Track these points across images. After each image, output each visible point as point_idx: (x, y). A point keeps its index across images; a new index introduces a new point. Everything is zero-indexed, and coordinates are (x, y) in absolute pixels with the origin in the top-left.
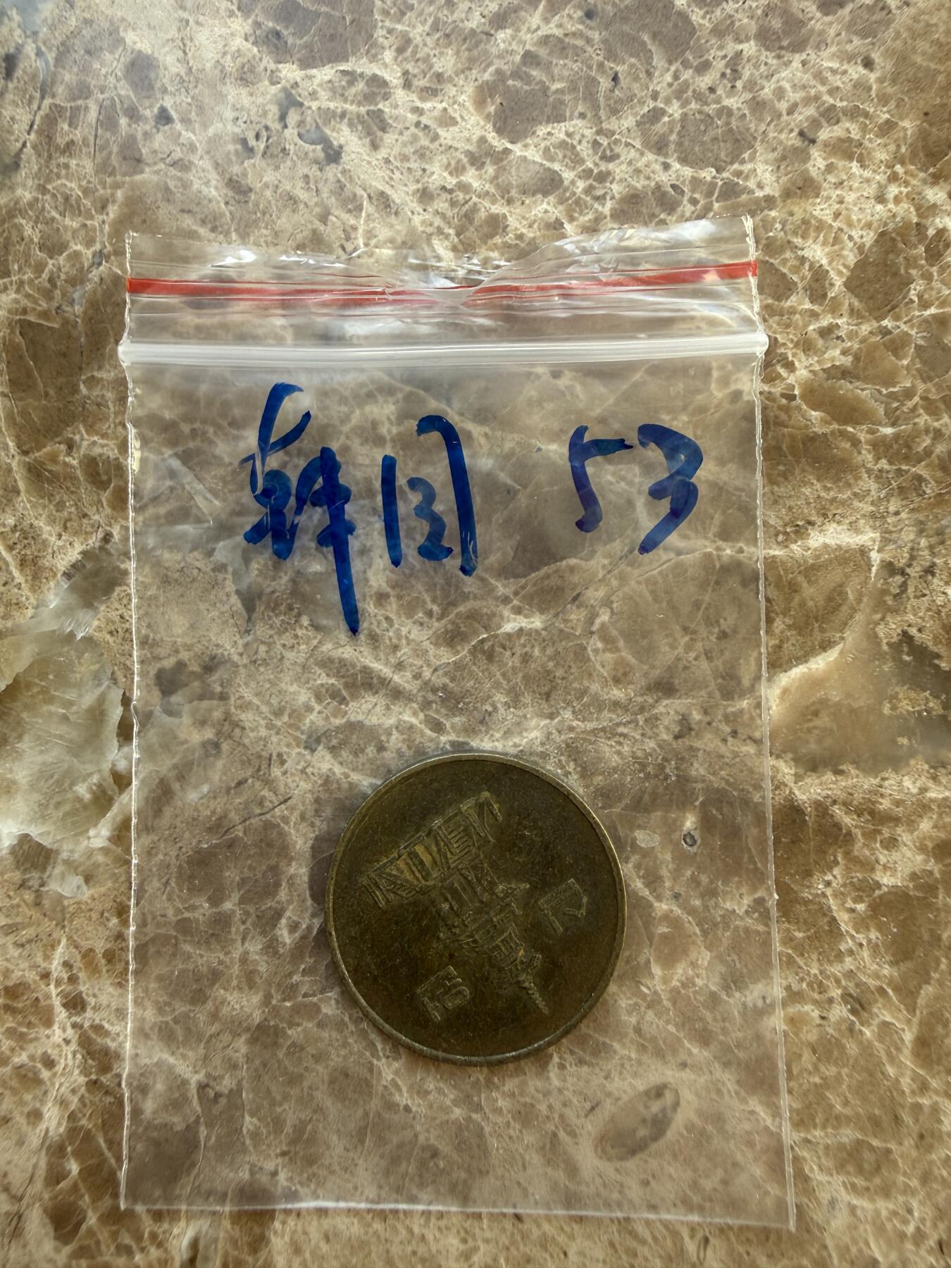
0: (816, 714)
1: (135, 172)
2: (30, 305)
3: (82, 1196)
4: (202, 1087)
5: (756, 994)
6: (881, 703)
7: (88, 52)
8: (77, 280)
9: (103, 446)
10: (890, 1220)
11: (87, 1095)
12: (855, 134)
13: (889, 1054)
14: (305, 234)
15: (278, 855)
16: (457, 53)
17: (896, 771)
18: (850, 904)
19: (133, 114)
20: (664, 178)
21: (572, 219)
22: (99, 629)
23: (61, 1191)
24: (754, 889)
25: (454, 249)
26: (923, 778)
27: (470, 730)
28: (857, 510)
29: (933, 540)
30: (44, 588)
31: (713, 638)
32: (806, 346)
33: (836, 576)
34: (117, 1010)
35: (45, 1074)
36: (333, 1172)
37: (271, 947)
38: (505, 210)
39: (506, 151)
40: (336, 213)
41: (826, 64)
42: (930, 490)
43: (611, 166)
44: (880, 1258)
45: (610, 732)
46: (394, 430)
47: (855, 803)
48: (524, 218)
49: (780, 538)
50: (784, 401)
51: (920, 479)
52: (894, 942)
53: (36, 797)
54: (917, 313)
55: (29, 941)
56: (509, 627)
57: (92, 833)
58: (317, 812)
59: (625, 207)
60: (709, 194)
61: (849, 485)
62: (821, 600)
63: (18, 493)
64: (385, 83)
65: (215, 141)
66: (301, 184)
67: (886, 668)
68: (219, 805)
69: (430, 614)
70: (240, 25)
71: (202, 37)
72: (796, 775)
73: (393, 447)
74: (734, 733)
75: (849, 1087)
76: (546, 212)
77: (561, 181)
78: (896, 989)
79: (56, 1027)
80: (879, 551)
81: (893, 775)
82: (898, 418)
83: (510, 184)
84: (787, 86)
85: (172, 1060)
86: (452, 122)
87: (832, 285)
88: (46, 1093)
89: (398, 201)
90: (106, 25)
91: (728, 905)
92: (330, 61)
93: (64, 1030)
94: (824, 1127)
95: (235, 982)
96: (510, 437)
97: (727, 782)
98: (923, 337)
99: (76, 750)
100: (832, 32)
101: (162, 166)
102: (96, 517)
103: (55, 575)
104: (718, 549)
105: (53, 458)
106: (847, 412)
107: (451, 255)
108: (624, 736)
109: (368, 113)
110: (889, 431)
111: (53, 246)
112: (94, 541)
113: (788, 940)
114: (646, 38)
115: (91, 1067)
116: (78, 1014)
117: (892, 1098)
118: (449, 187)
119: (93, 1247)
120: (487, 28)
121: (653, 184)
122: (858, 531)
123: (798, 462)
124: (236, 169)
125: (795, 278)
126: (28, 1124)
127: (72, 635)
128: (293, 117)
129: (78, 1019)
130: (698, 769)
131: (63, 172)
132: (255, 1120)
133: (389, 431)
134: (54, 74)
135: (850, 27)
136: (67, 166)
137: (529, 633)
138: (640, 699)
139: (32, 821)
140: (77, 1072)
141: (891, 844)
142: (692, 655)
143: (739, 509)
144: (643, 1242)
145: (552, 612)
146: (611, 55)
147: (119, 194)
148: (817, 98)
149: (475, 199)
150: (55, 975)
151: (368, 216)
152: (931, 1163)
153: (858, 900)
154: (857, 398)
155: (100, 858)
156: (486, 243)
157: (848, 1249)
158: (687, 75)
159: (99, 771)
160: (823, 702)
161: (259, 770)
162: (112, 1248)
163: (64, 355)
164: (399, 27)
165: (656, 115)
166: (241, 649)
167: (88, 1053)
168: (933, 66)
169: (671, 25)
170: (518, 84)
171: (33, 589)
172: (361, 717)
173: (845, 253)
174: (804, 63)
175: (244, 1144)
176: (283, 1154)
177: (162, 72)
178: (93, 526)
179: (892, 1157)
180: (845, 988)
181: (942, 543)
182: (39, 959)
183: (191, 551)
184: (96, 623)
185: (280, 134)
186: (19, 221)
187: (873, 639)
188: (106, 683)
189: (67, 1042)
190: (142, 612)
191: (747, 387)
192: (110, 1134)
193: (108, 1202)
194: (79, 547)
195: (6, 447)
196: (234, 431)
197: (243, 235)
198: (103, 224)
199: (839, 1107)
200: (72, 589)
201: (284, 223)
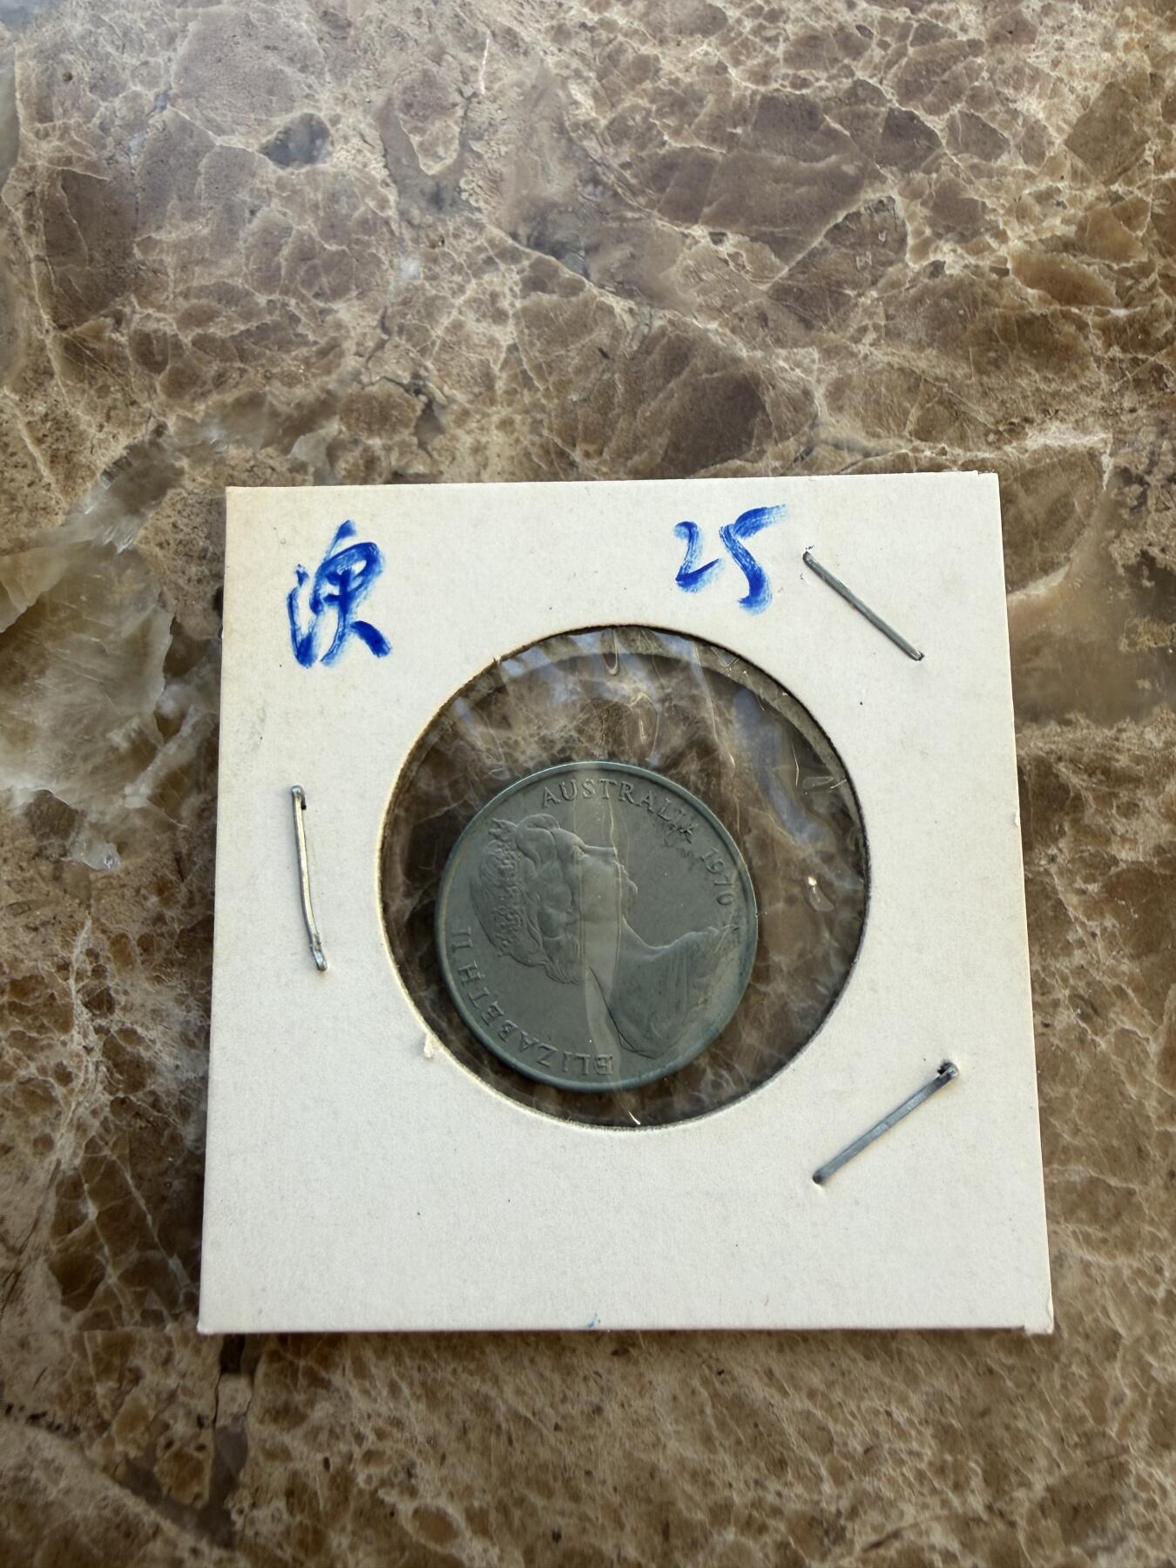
0: (1036, 651)
1: (210, 4)
2: (75, 154)
3: (101, 1247)
6: (1116, 639)
8: (136, 124)
9: (158, 320)
10: (1134, 1281)
11: (111, 1117)
13: (1130, 1072)
14: (416, 75)
17: (1136, 719)
18: (1079, 884)
20: (848, 18)
21: (737, 63)
22: (146, 540)
23: (73, 1243)
25: (595, 96)
26: (1170, 730)
28: (1084, 406)
30: (79, 490)
32: (1020, 213)
33: (1059, 483)
34: (154, 1011)
35: (59, 1091)
38: (656, 51)
40: (453, 52)
42: (1172, 383)
44: (1122, 1331)
46: (518, 304)
47: (1085, 759)
48: (679, 60)
49: (991, 437)
50: (994, 276)
51: (1160, 370)
52: (1135, 930)
53: (59, 745)
54: (1153, 177)
55: (44, 924)
57: (128, 790)
59: (802, 51)
60: (902, 37)
61: (1074, 377)
62: (1042, 516)
63: (52, 375)
66: (410, 18)
67: (1122, 596)
73: (517, 324)
75: (1080, 1111)
76: (707, 54)
77: (725, 19)
78: (1138, 989)
79: (74, 1032)
80: (1111, 455)
81: (1132, 726)
82: (1132, 298)
83: (663, 22)
87: (1051, 143)
88: (58, 1115)
89: (527, 39)
93: (85, 1036)
96: (660, 313)
98: (1162, 205)
99: (111, 687)
102: (148, 405)
103: (93, 474)
104: (916, 449)
105: (97, 334)
106: (1070, 291)
107: (591, 102)
110: (1121, 313)
111: (105, 85)
112: (143, 434)
115: (119, 1082)
116: (103, 1016)
117: (1135, 1127)
118: (590, 24)
119: (112, 1314)
121: (835, 25)
122: (1086, 431)
123: (1012, 348)
124: (334, 2)
125: (1006, 134)
126: (35, 1154)
127: (111, 548)
129: (103, 1022)
133: (512, 305)
139: (54, 775)
140: (100, 1087)
141: (1130, 810)
143: (941, 402)
147: (191, 27)
149: (621, 38)
150: (76, 966)
151: (491, 55)
153: (1090, 879)
154: (1083, 275)
155: (138, 822)
156: (633, 88)
157: (1081, 1319)
159: (140, 715)
160: (1045, 637)
162: (137, 1316)
163: (116, 213)
167: (116, 1065)
171: (65, 492)
173: (1067, 106)
178: (142, 415)
179: (1134, 1200)
180: (1074, 988)
182: (57, 946)
183: (265, 445)
184: (142, 533)
186: (67, 57)
187: (1106, 560)
188: (152, 606)
189: (88, 1050)
190: (199, 520)
191: (949, 259)
192: (139, 1168)
193: (133, 1255)
194: (124, 441)
195: (39, 321)
196: (321, 304)
197: (340, 77)
198: (169, 62)
199: (1067, 1137)
200: (115, 491)
201: (390, 62)
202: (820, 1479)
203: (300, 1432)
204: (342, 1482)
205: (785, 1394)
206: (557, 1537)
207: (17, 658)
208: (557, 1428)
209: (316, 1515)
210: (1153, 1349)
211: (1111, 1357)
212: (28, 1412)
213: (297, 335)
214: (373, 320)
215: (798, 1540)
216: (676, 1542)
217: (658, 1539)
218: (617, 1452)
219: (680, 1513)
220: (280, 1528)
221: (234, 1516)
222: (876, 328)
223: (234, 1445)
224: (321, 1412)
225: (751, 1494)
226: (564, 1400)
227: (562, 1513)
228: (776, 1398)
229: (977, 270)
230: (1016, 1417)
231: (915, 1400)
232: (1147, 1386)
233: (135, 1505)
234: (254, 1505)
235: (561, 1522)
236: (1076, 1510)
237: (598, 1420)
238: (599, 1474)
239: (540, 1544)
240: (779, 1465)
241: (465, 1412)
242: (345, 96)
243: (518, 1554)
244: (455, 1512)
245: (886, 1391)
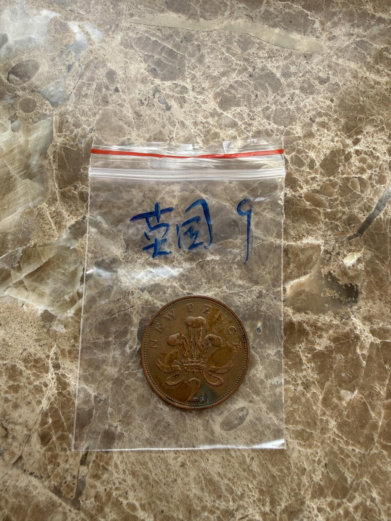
0: (301, 294)
1: (106, 105)
2: (68, 142)
3: (52, 430)
4: (96, 397)
5: (275, 380)
6: (320, 293)
7: (95, 67)
8: (84, 136)
9: (86, 189)
10: (311, 456)
11: (57, 397)
12: (326, 121)
13: (314, 403)
14: (158, 131)
15: (128, 324)
16: (210, 82)
17: (324, 314)
18: (306, 354)
19: (107, 88)
20: (269, 127)
21: (240, 136)
22: (78, 246)
23: (45, 428)
24: (277, 347)
25: (203, 141)
26: (332, 317)
27: (194, 289)
28: (318, 233)
29: (340, 245)
30: (62, 231)
31: (271, 268)
32: (307, 182)
33: (310, 252)
34: (70, 370)
35: (44, 389)
36: (135, 428)
37: (123, 354)
38: (219, 131)
39: (222, 114)
40: (168, 126)
41: (320, 99)
42: (340, 229)
43: (253, 122)
44: (307, 468)
45: (237, 294)
46: (179, 194)
47: (310, 323)
48: (225, 134)
49: (294, 239)
50: (299, 198)
51: (337, 225)
52: (319, 367)
53: (51, 298)
54: (340, 176)
55: (44, 345)
56: (208, 259)
57: (68, 311)
58: (142, 312)
59: (256, 134)
60: (282, 133)
61: (316, 225)
62: (305, 260)
63: (57, 201)
64: (187, 89)
65: (133, 99)
66: (157, 116)
67: (323, 282)
68: (112, 306)
69: (184, 252)
70: (144, 65)
71: (132, 67)
72: (293, 313)
74: (275, 298)
75: (301, 412)
76: (232, 133)
77: (238, 124)
78: (318, 382)
79: (49, 374)
80: (323, 246)
81: (323, 315)
82: (332, 207)
83: (222, 124)
84: (308, 104)
85: (87, 387)
86: (206, 103)
87: (316, 165)
88: (44, 395)
89: (187, 124)
90: (101, 60)
91: (269, 352)
92: (170, 80)
93: (52, 375)
94: (293, 424)
95: (110, 364)
97: (272, 313)
98: (342, 183)
99: (66, 284)
100: (322, 90)
101: (114, 105)
102: (82, 211)
103: (66, 228)
104: (275, 241)
105: (70, 191)
106: (317, 203)
108: (242, 296)
109: (181, 97)
110: (329, 210)
111: (77, 125)
112: (80, 218)
113: (286, 364)
114: (267, 85)
115: (60, 387)
116: (57, 370)
117: (314, 416)
118: (203, 122)
119: (54, 448)
120: (219, 76)
121: (265, 129)
122: (318, 240)
123: (301, 217)
124: (138, 109)
125: (305, 162)
126: (37, 405)
127: (69, 247)
128: (157, 95)
129: (57, 372)
130: (263, 308)
131: (83, 103)
132: (112, 409)
134: (83, 73)
135: (327, 90)
136: (84, 101)
137: (215, 261)
138: (247, 285)
139: (49, 306)
140: (55, 389)
141: (320, 337)
142: (264, 273)
144: (233, 457)
145: (223, 255)
146: (256, 89)
147: (100, 112)
148: (316, 109)
149: (211, 127)
150: (51, 356)
151: (177, 128)
152: (325, 438)
153: (309, 353)
154: (321, 200)
155: (70, 320)
157: (297, 464)
158: (278, 97)
159: (73, 292)
160: (303, 291)
161: (125, 296)
162: (60, 449)
163: (77, 159)
164: (193, 72)
165: (268, 108)
166: (123, 257)
167: (59, 383)
168: (351, 104)
169: (274, 82)
170: (227, 94)
171: (58, 232)
172: (159, 282)
173: (321, 156)
174: (313, 98)
175: (107, 417)
176: (120, 421)
177: (117, 76)
178: (80, 214)
179: (313, 435)
180: (303, 381)
181: (343, 246)
182: (46, 351)
184: (77, 244)
185: (153, 100)
186: (67, 116)
187: (320, 272)
188: (78, 264)
189: (53, 379)
190: (92, 242)
191: (288, 193)
192: (63, 410)
193: (60, 433)
194: (75, 220)
195: (55, 186)
196: (129, 189)
197: (138, 129)
198: (94, 120)
199: (298, 418)
200: (71, 233)
201: (151, 127)
202: (229, 501)
203: (99, 481)
204: (109, 495)
205: (223, 479)
206: (162, 512)
207: (42, 274)
208: (165, 484)
209: (102, 503)
210: (314, 473)
211: (303, 474)
212: (30, 472)
213: (122, 197)
214: (141, 194)
215: (222, 516)
216: (192, 515)
217: (188, 514)
218: (179, 491)
219: (194, 508)
220: (92, 506)
221: (81, 502)
222: (268, 208)
223: (82, 483)
224: (105, 476)
225: (212, 504)
226: (167, 477)
227: (164, 506)
228: (220, 480)
229: (295, 196)
230: (279, 488)
231: (255, 482)
232: (312, 482)
233: (55, 498)
234: (86, 499)
235: (164, 508)
236: (292, 512)
237: (175, 483)
238: (174, 497)
239: (158, 514)
240: (219, 497)
241: (142, 479)
242: (139, 135)
243: (152, 516)
244: (137, 504)
245: (247, 479)
